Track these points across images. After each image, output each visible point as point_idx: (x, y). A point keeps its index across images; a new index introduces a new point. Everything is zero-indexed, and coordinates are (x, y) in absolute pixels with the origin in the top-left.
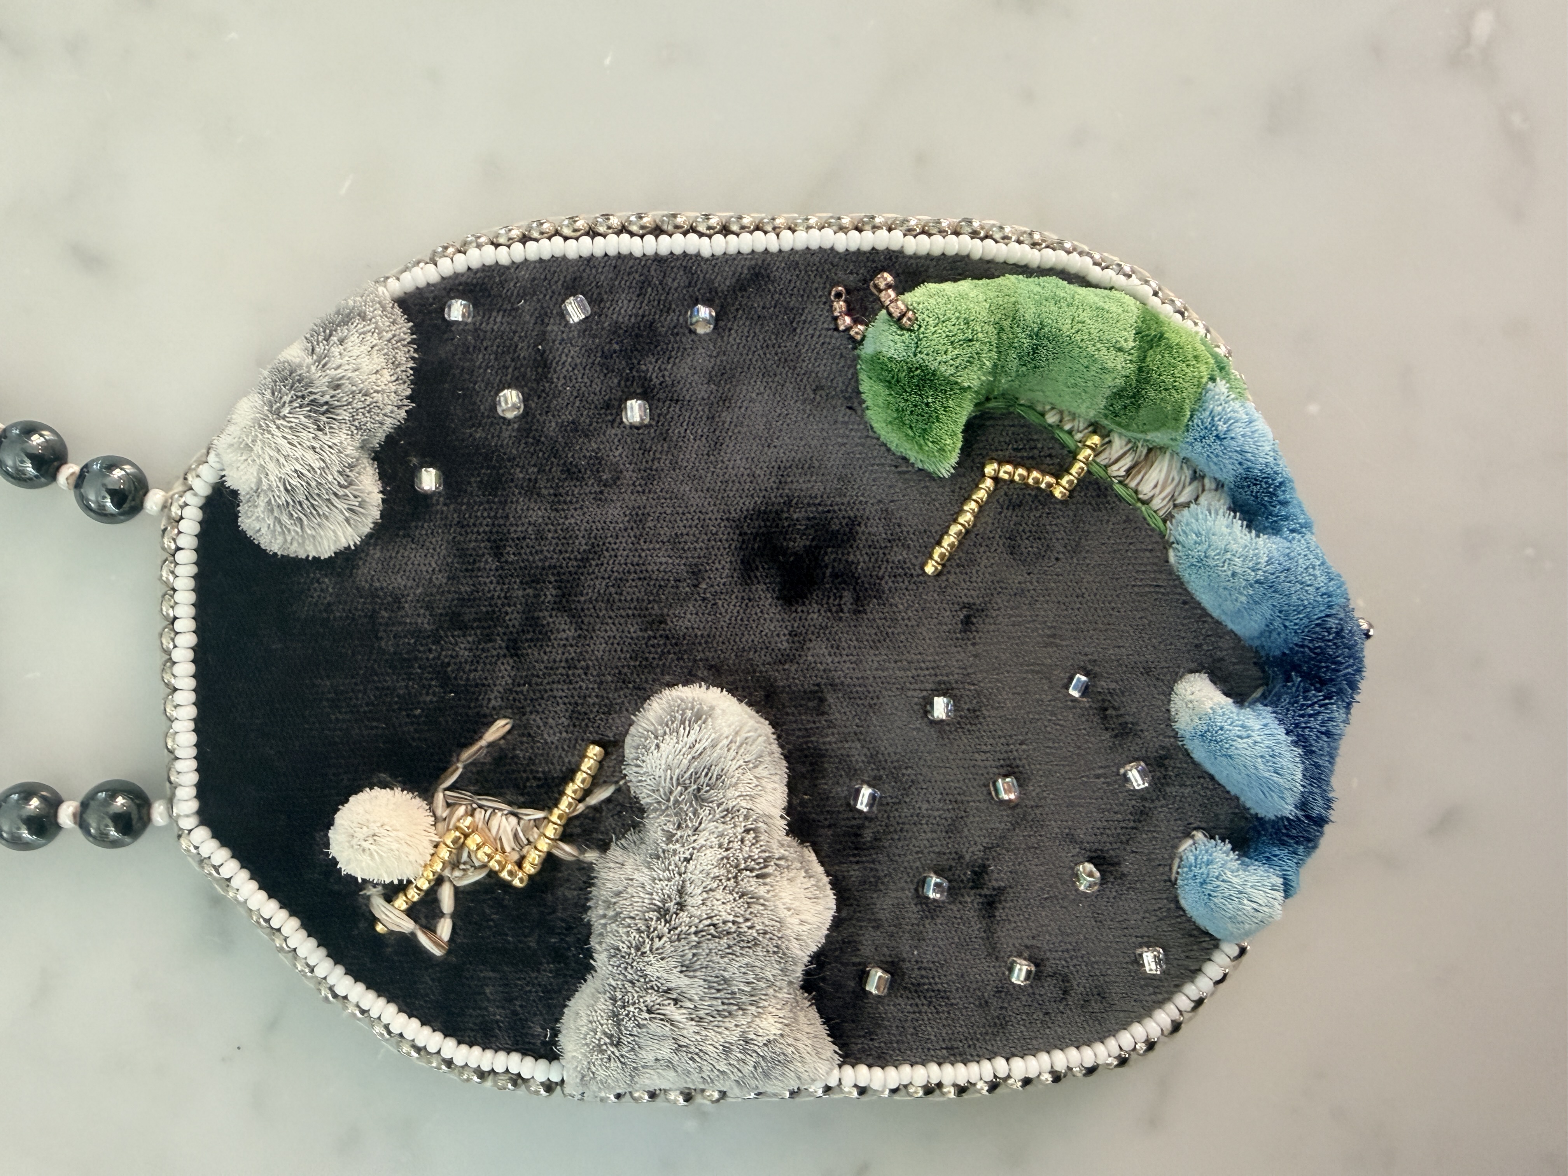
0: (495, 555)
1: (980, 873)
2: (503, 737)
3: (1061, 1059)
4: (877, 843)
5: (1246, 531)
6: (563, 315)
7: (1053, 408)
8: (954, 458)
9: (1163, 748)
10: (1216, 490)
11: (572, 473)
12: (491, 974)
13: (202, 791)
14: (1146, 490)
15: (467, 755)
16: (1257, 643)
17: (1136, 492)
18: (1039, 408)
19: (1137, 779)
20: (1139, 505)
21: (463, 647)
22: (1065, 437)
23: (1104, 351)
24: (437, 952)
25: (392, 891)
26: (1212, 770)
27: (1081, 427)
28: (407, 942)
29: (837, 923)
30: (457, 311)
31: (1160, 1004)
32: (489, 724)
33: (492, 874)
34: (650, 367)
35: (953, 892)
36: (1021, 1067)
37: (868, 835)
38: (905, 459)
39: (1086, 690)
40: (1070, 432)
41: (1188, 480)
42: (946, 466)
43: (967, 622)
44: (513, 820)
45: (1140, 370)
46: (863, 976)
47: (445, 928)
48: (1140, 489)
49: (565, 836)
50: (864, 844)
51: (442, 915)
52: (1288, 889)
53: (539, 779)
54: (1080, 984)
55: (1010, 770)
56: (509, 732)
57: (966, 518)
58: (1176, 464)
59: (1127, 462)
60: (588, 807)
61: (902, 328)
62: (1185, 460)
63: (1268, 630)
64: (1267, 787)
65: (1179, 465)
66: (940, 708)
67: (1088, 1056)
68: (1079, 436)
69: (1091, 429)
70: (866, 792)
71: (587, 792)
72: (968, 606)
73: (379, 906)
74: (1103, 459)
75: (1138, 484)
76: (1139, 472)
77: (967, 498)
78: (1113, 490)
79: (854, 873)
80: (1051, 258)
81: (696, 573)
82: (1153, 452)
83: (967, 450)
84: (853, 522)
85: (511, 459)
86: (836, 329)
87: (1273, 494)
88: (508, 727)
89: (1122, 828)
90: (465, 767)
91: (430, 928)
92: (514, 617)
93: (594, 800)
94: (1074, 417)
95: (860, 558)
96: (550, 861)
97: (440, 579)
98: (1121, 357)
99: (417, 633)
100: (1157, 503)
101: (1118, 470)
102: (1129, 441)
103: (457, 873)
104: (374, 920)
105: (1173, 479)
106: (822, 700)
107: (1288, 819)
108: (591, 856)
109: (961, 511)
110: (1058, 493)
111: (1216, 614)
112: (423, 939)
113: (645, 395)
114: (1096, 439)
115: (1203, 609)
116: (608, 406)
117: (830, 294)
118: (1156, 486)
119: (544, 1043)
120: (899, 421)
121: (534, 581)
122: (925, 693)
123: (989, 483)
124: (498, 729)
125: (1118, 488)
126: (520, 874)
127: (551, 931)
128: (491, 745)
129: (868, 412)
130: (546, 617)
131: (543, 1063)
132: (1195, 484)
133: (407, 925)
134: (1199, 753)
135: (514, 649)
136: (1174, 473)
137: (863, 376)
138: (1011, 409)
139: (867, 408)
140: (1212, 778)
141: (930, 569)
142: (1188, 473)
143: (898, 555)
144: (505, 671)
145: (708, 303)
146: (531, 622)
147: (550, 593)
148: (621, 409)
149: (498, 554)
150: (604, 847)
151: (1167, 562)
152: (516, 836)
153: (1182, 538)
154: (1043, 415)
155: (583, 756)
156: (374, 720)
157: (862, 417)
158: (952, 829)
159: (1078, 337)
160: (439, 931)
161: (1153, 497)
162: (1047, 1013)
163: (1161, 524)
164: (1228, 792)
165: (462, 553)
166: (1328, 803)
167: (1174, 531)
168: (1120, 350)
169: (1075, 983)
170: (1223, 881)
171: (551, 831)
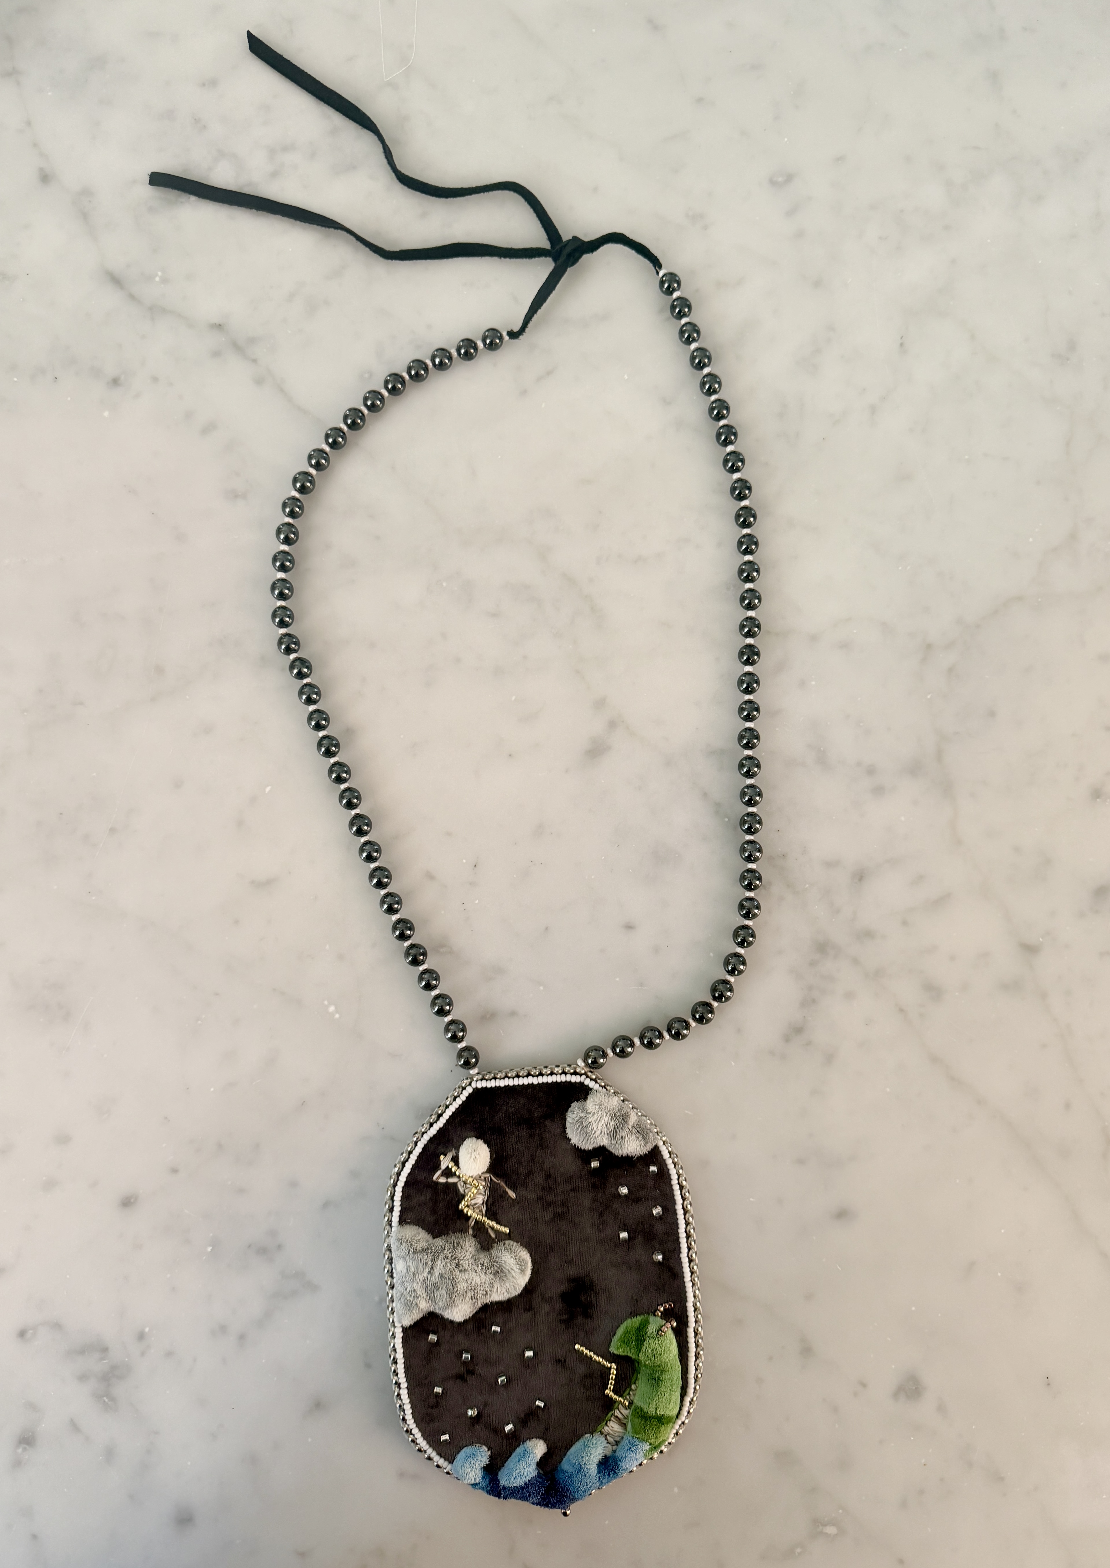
1: (471, 1372)
3: (408, 1408)
5: (598, 1460)
6: (655, 1206)
7: (637, 1387)
8: (616, 1352)
9: (519, 1437)
10: (613, 1450)
11: (601, 1214)
12: (428, 1198)
13: (485, 1089)
14: (611, 1424)
15: (502, 1184)
16: (559, 1469)
18: (637, 1382)
19: (509, 1428)
20: (605, 1422)
21: (539, 1178)
22: (627, 1392)
23: (655, 1404)
24: (435, 1178)
26: (512, 1456)
27: (631, 1398)
29: (452, 1322)
30: (653, 1169)
31: (428, 1443)
34: (639, 1239)
35: (465, 1363)
38: (615, 1334)
39: (538, 1407)
40: (629, 1394)
41: (615, 1439)
42: (613, 1349)
43: (559, 1361)
44: (481, 1202)
45: (650, 1417)
46: (434, 1333)
47: (443, 1180)
48: (611, 1421)
49: (477, 1222)
51: (447, 1178)
52: (474, 1485)
55: (509, 1380)
56: (511, 1198)
57: (596, 1358)
58: (621, 1435)
59: (620, 1416)
60: (487, 1229)
61: (658, 1331)
62: (623, 1438)
63: (564, 1472)
64: (510, 1474)
66: (529, 1354)
68: (628, 1397)
69: (631, 1401)
70: (498, 1329)
71: (493, 1228)
72: (565, 1361)
73: (449, 1157)
74: (620, 1406)
75: (613, 1421)
76: (616, 1420)
77: (603, 1358)
78: (610, 1411)
79: (470, 1327)
80: (691, 1383)
81: (570, 1262)
82: (624, 1425)
83: (619, 1356)
84: (591, 1317)
85: (604, 1192)
86: (658, 1305)
87: (612, 1470)
88: (513, 1197)
90: (499, 1183)
91: (443, 1174)
93: (490, 1231)
94: (634, 1395)
95: (580, 1320)
97: (562, 1170)
98: (654, 1410)
99: (543, 1163)
100: (606, 1428)
101: (617, 1413)
102: (627, 1416)
103: (462, 1184)
104: (445, 1155)
105: (615, 1434)
106: (529, 1310)
107: (499, 1483)
109: (598, 1356)
110: (607, 1391)
111: (568, 1453)
112: (439, 1173)
113: (630, 1238)
114: (627, 1404)
115: (570, 1448)
116: (625, 1225)
117: (671, 1302)
118: (612, 1427)
119: (405, 1219)
120: (627, 1332)
121: (564, 1204)
122: (533, 1347)
123: (609, 1365)
124: (512, 1194)
125: (610, 1414)
126: (464, 1207)
127: (445, 1219)
128: (507, 1193)
129: (630, 1320)
130: (551, 1209)
131: (398, 1219)
132: (614, 1442)
133: (443, 1167)
134: (519, 1450)
136: (617, 1434)
137: (642, 1316)
138: (635, 1372)
140: (510, 1456)
141: (577, 1346)
142: (618, 1439)
143: (582, 1334)
144: (532, 1196)
145: (663, 1258)
146: (549, 1204)
147: (559, 1210)
148: (624, 1231)
149: (572, 1190)
151: (586, 1434)
152: (476, 1204)
153: (594, 1438)
154: (635, 1383)
156: (513, 1150)
157: (628, 1317)
158: (487, 1361)
160: (442, 1178)
161: (608, 1426)
162: (424, 1400)
163: (598, 1431)
164: (505, 1463)
165: (571, 1177)
166: (505, 1498)
167: (597, 1435)
168: (656, 1409)
170: (476, 1462)
171: (479, 1217)
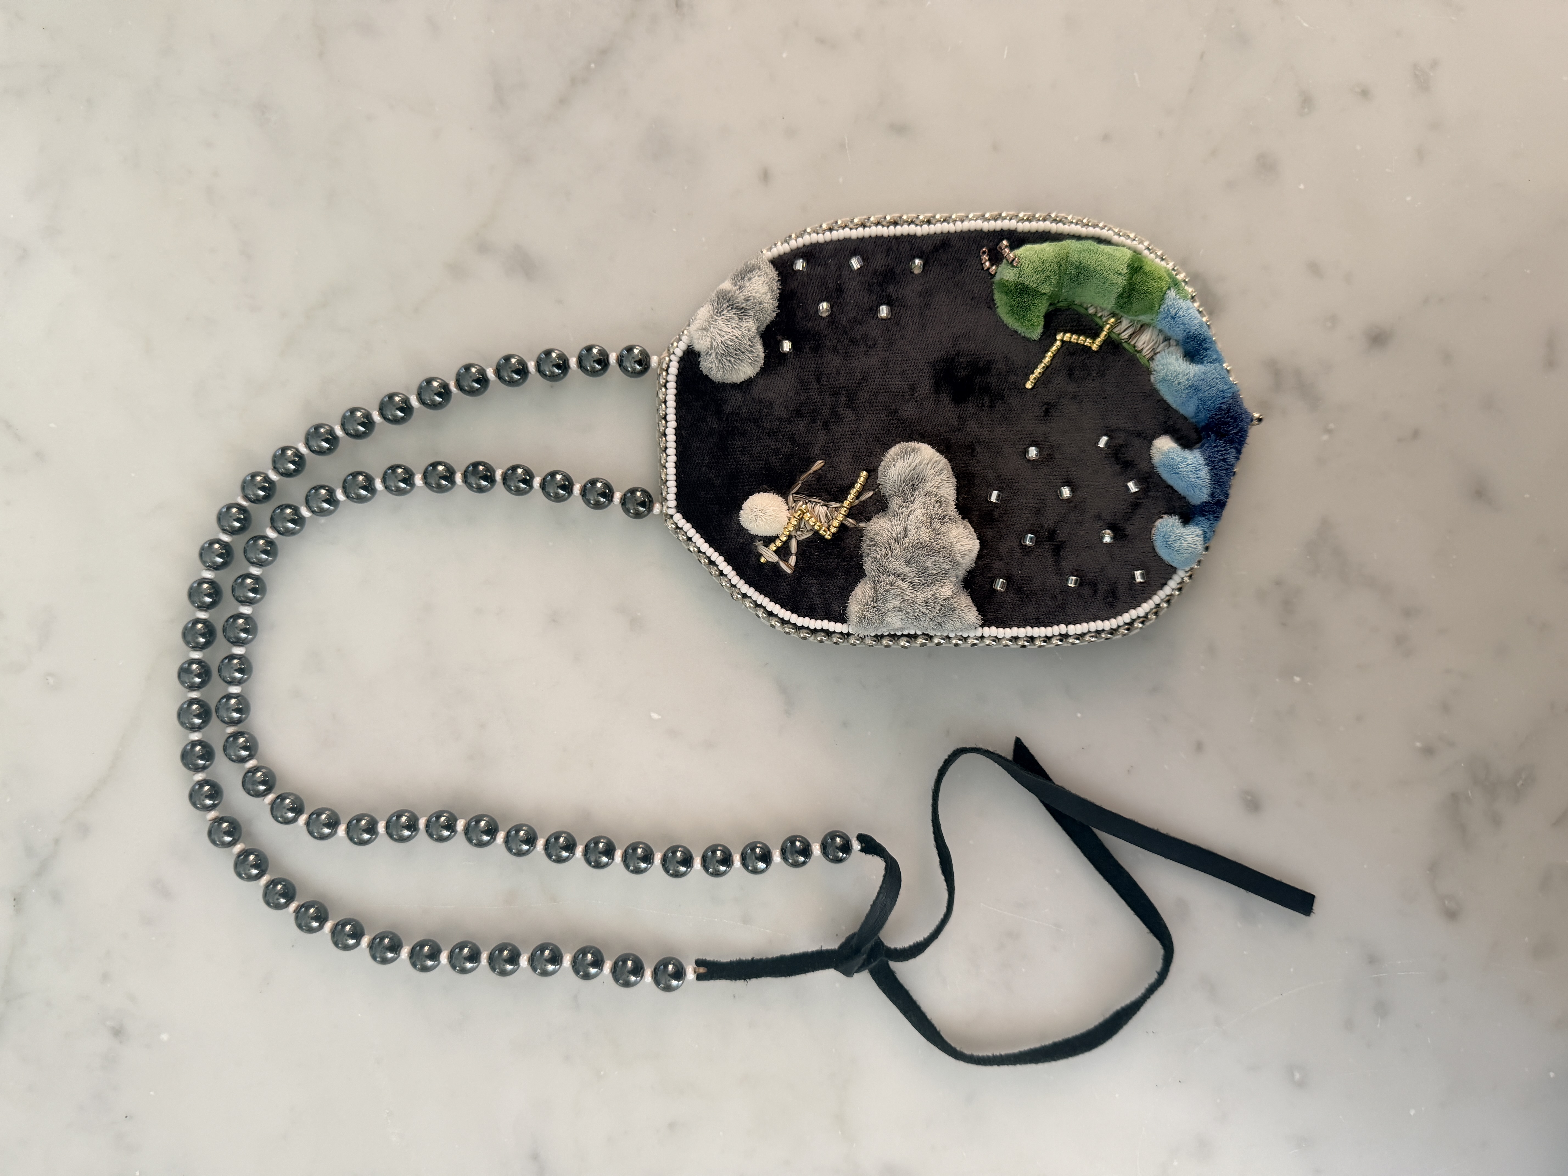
0: (817, 382)
1: (1052, 534)
2: (820, 469)
3: (1093, 626)
4: (1000, 519)
5: (1185, 363)
6: (850, 267)
7: (1091, 306)
8: (1040, 330)
9: (1147, 473)
10: (1176, 345)
11: (853, 341)
12: (815, 581)
13: (679, 496)
14: (1139, 345)
15: (804, 477)
16: (1194, 420)
17: (1134, 347)
18: (1085, 306)
19: (1132, 487)
20: (1136, 353)
21: (801, 426)
22: (1098, 320)
23: (1112, 275)
24: (789, 571)
25: (768, 540)
26: (1170, 482)
27: (1106, 314)
28: (775, 566)
29: (980, 556)
30: (800, 265)
31: (1145, 600)
32: (815, 462)
33: (816, 533)
34: (891, 289)
35: (1038, 542)
36: (1073, 629)
37: (996, 514)
38: (1016, 332)
39: (1107, 444)
40: (1101, 317)
41: (1161, 341)
42: (1036, 333)
43: (1047, 412)
44: (825, 508)
45: (1130, 284)
46: (992, 581)
47: (793, 560)
48: (1136, 345)
49: (849, 515)
50: (995, 519)
51: (791, 554)
52: (1207, 536)
53: (838, 488)
54: (1103, 588)
55: (1068, 483)
56: (823, 466)
57: (1047, 360)
58: (1156, 332)
59: (1130, 331)
60: (860, 502)
61: (1013, 266)
62: (1160, 331)
63: (1198, 411)
64: (1193, 486)
65: (1157, 334)
66: (1033, 452)
67: (1107, 625)
68: (1104, 319)
69: (1112, 315)
70: (995, 494)
71: (859, 494)
72: (1048, 404)
73: (762, 549)
74: (1116, 330)
75: (1135, 343)
76: (1136, 336)
77: (1048, 351)
78: (1122, 346)
79: (989, 533)
80: (1091, 231)
81: (913, 389)
82: (1143, 327)
83: (1046, 326)
84: (989, 362)
85: (825, 336)
86: (983, 269)
87: (1200, 345)
88: (823, 464)
89: (1125, 512)
90: (802, 483)
91: (786, 561)
92: (826, 411)
93: (864, 497)
94: (1103, 310)
95: (993, 381)
96: (842, 527)
97: (791, 394)
99: (780, 419)
100: (1145, 352)
101: (1125, 335)
102: (1131, 322)
103: (799, 533)
104: (761, 555)
105: (1153, 340)
106: (973, 450)
107: (1205, 502)
108: (862, 525)
109: (1044, 357)
110: (1095, 347)
111: (1174, 406)
112: (783, 565)
113: (888, 304)
114: (1112, 320)
115: (1168, 404)
116: (871, 309)
117: (980, 252)
118: (1144, 344)
119: (840, 614)
120: (1012, 312)
121: (835, 393)
122: (1025, 446)
123: (1058, 343)
124: (818, 464)
125: (1125, 345)
126: (828, 533)
127: (843, 560)
128: (815, 472)
129: (998, 309)
130: (841, 410)
131: (839, 624)
132: (1166, 343)
133: (774, 558)
134: (1165, 476)
135: (826, 425)
136: (1154, 337)
137: (995, 292)
138: (1070, 307)
139: (997, 307)
140: (1171, 486)
141: (1029, 385)
142: (1161, 338)
143: (1012, 378)
144: (822, 438)
145: (920, 258)
146: (834, 413)
147: (843, 399)
148: (877, 310)
149: (818, 380)
150: (868, 519)
151: (1150, 380)
152: (826, 515)
153: (1156, 368)
154: (1087, 309)
155: (858, 476)
156: (760, 460)
157: (995, 311)
158: (1038, 512)
159: (1099, 268)
160: (790, 562)
161: (1142, 349)
162: (1085, 602)
163: (1147, 362)
164: (1180, 495)
165: (801, 381)
166: (1226, 495)
167: (1153, 365)
168: (1120, 274)
169: (1100, 588)
170: (1173, 533)
171: (843, 511)
